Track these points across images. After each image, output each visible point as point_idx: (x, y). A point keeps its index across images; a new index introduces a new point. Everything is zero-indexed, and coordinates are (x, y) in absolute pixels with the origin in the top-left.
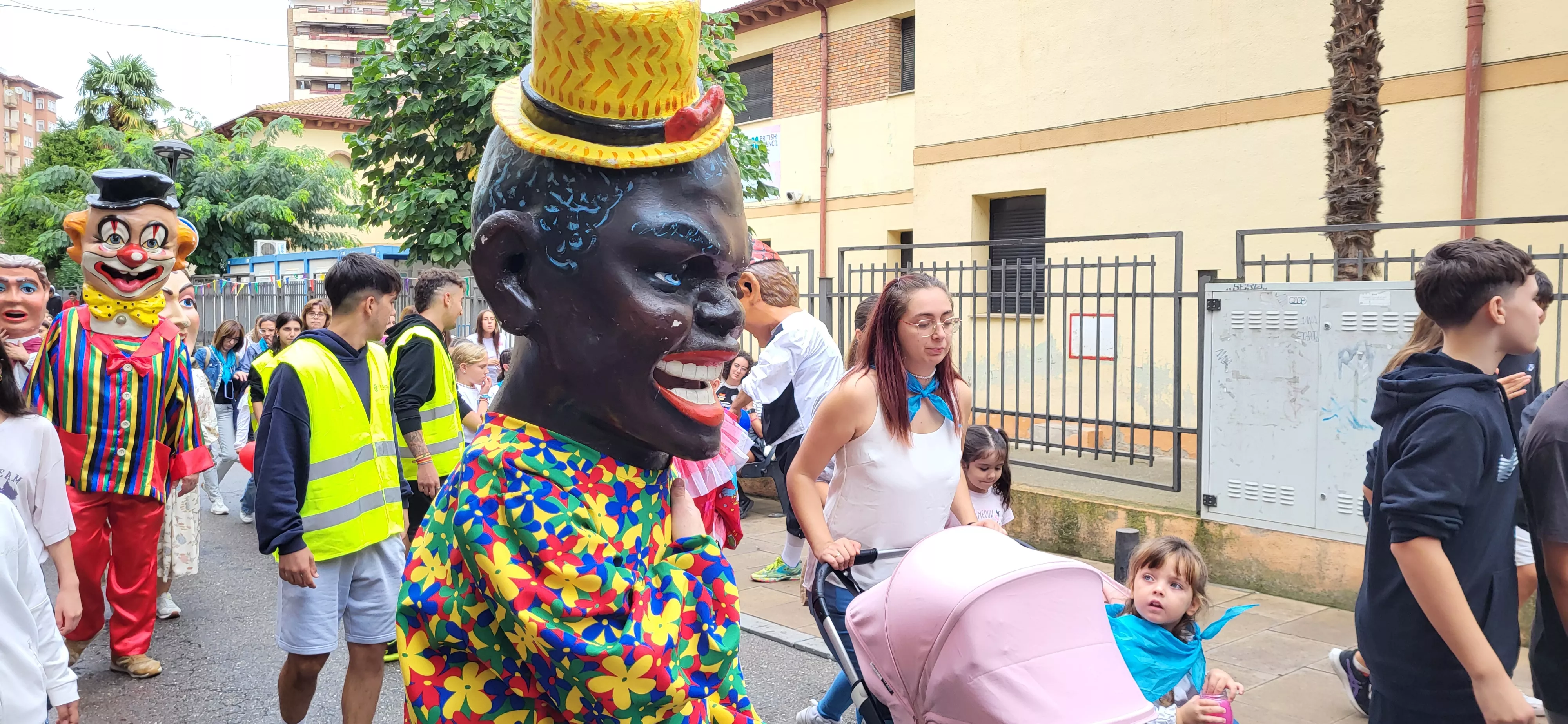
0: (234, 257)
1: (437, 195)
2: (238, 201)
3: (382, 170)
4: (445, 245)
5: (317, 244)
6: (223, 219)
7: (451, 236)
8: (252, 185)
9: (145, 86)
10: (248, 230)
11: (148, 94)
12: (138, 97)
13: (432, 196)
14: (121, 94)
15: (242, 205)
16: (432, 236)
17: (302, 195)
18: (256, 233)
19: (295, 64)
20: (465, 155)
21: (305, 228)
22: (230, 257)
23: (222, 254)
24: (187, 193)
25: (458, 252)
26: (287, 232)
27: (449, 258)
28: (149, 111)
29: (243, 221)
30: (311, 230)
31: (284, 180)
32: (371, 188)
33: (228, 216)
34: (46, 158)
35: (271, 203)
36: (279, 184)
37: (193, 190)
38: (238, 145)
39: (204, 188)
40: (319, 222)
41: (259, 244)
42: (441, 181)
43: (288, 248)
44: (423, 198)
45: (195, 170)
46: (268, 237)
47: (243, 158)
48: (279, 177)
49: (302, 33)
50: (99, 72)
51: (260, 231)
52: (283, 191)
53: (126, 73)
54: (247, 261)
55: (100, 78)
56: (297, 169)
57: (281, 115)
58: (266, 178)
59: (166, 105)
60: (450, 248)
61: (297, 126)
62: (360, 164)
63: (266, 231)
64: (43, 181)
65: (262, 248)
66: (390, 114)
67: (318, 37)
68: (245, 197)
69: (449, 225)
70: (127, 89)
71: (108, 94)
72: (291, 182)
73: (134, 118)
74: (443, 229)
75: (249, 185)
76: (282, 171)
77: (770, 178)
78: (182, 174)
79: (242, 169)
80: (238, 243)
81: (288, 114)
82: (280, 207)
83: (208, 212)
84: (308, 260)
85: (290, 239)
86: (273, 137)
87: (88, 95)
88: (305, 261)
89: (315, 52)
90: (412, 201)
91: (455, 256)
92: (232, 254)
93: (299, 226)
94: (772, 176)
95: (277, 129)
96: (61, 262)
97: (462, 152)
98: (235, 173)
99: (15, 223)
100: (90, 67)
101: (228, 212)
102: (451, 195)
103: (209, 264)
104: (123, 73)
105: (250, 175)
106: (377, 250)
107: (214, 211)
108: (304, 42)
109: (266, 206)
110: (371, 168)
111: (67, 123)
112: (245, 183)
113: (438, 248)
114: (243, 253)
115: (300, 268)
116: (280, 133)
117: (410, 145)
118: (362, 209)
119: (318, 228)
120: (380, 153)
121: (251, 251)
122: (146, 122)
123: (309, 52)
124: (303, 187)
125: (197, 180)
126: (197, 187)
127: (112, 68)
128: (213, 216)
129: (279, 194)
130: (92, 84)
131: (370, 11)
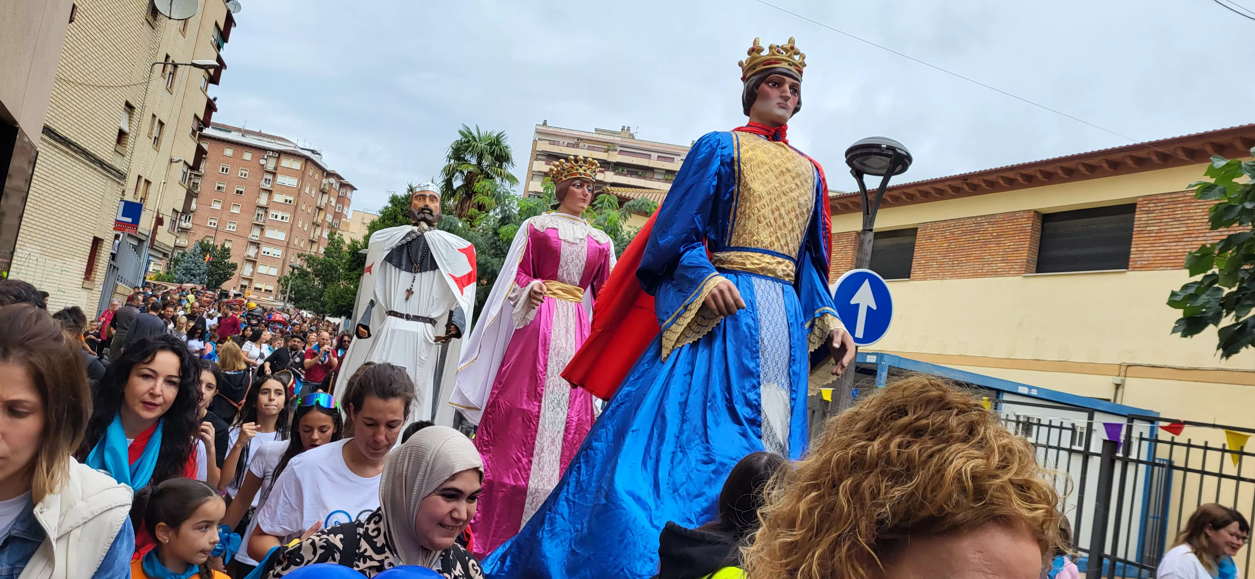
9: (501, 159)
11: (502, 168)
12: (492, 168)
19: (531, 182)
28: (498, 182)
34: (393, 216)
49: (541, 159)
50: (467, 143)
53: (491, 145)
55: (466, 148)
71: (470, 163)
86: (626, 217)
87: (451, 163)
99: (354, 269)
100: (460, 137)
104: (487, 144)
108: (541, 166)
127: (479, 139)
130: (458, 153)
131: (593, 149)
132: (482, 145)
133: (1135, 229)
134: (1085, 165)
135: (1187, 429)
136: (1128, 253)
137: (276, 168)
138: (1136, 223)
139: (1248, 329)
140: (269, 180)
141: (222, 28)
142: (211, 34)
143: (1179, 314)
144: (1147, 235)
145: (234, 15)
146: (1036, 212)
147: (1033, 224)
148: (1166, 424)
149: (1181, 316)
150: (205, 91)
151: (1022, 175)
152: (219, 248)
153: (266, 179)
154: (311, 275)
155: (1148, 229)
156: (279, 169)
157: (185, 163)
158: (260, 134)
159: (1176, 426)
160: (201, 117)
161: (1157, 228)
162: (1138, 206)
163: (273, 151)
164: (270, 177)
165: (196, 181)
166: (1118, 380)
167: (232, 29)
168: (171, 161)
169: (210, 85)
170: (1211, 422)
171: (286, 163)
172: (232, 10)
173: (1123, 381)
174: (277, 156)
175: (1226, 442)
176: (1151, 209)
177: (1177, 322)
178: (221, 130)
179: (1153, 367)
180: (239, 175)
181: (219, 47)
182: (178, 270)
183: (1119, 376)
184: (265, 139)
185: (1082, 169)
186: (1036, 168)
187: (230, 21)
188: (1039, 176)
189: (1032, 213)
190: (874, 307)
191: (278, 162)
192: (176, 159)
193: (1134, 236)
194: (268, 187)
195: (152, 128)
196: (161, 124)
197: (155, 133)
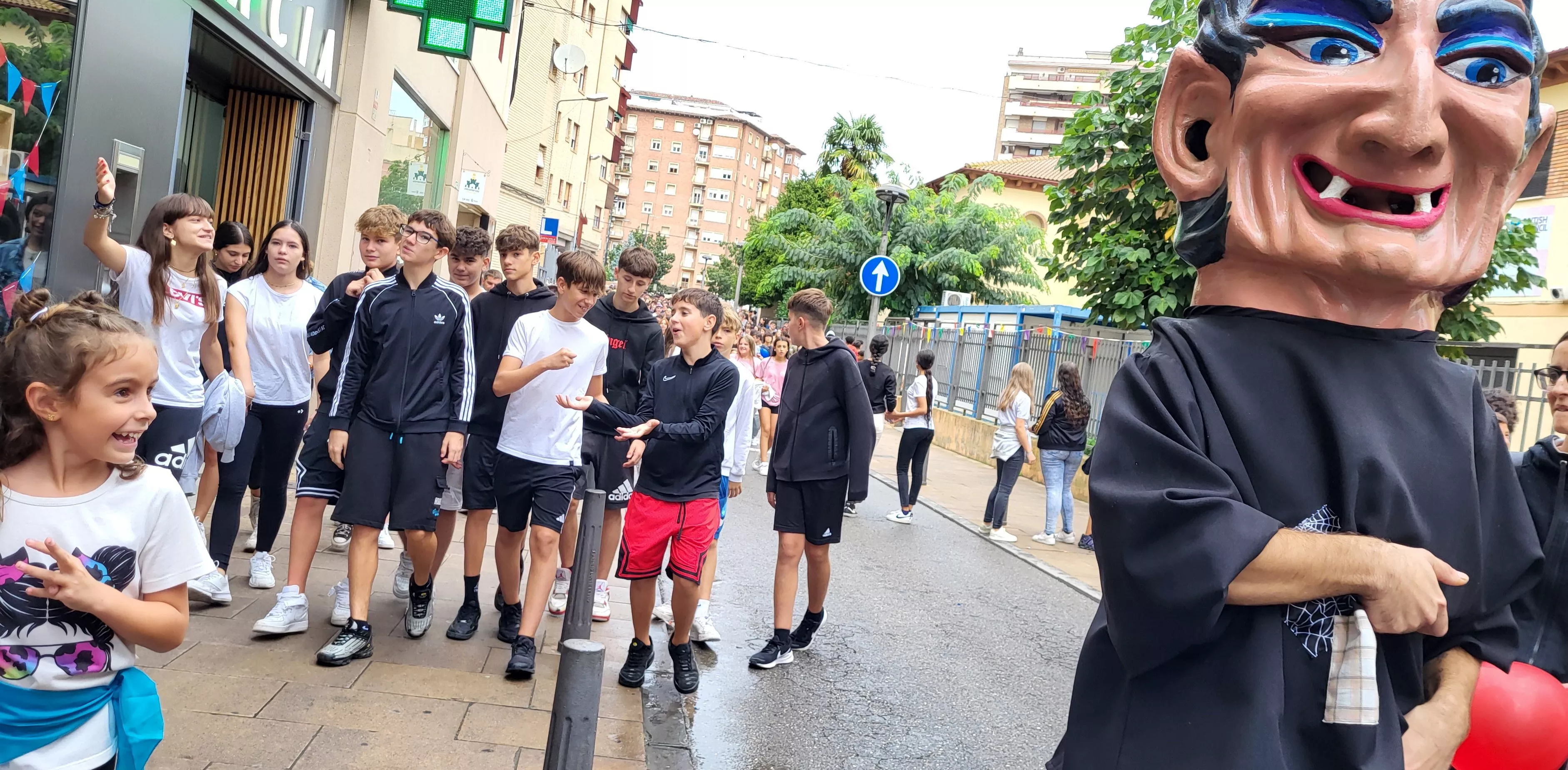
0: (924, 305)
1: (1129, 253)
2: (935, 252)
3: (1077, 225)
4: (1130, 306)
5: (999, 300)
6: (920, 268)
7: (1137, 297)
8: (950, 238)
9: (874, 142)
10: (939, 281)
11: (875, 150)
12: (866, 151)
13: (1124, 254)
14: (854, 149)
15: (937, 256)
16: (1117, 295)
17: (992, 251)
18: (946, 284)
19: (1004, 130)
20: (1165, 213)
21: (991, 284)
22: (920, 304)
23: (914, 301)
24: (894, 241)
25: (1142, 315)
26: (973, 286)
27: (1131, 320)
28: (874, 165)
29: (937, 271)
30: (995, 286)
31: (979, 235)
32: (1063, 243)
33: (925, 266)
34: (787, 203)
35: (964, 257)
36: (974, 239)
37: (899, 239)
38: (943, 199)
39: (908, 237)
40: (1003, 279)
41: (947, 294)
42: (1136, 239)
43: (972, 302)
44: (1114, 255)
45: (904, 220)
46: (956, 289)
47: (946, 212)
48: (975, 232)
49: (1015, 100)
50: (840, 128)
51: (949, 283)
52: (976, 246)
53: (861, 129)
54: (935, 310)
55: (840, 134)
56: (991, 226)
57: (986, 173)
58: (963, 233)
59: (889, 159)
60: (1134, 310)
61: (998, 183)
62: (1056, 217)
63: (955, 283)
64: (783, 221)
65: (949, 299)
66: (1094, 168)
67: (1028, 104)
68: (942, 249)
69: (1136, 286)
70: (860, 144)
71: (844, 148)
72: (985, 238)
73: (861, 170)
74: (1129, 290)
75: (947, 237)
76: (978, 226)
77: (1537, 265)
78: (893, 223)
79: (943, 223)
80: (928, 292)
81: (992, 172)
82: (972, 260)
83: (909, 260)
84: (990, 314)
85: (975, 293)
86: (975, 194)
87: (828, 149)
88: (987, 314)
89: (1024, 118)
90: (1103, 258)
91: (1138, 318)
92: (923, 302)
93: (985, 282)
94: (1539, 262)
95: (980, 186)
96: (784, 296)
97: (1163, 210)
98: (937, 225)
99: (755, 258)
100: (835, 123)
101: (925, 262)
102: (1143, 254)
103: (901, 309)
104: (859, 129)
105: (949, 229)
106: (1056, 310)
107: (914, 260)
108: (1016, 108)
109: (959, 259)
110: (1067, 223)
111: (808, 173)
112: (943, 236)
113: (1121, 309)
114: (932, 302)
115: (982, 319)
116: (982, 190)
117: (1109, 201)
118: (1051, 263)
119: (1002, 285)
120: (1078, 207)
121: (939, 301)
122: (870, 175)
123: (1018, 118)
124: (995, 243)
125: (904, 230)
126: (903, 236)
127: (851, 124)
128: (912, 265)
129: (973, 248)
130: (833, 140)
131: (1083, 80)
132: (854, 130)
137: (711, 139)
140: (705, 153)
141: (629, 12)
142: (619, 23)
150: (617, 81)
152: (654, 238)
153: (701, 153)
154: (734, 264)
156: (714, 138)
157: (603, 157)
158: (691, 99)
160: (616, 109)
163: (707, 118)
164: (705, 149)
165: (627, 162)
167: (640, 8)
168: (590, 158)
169: (622, 73)
171: (722, 130)
174: (711, 123)
178: (649, 98)
180: (672, 151)
181: (628, 32)
184: (697, 105)
190: (887, 275)
191: (712, 131)
192: (594, 156)
194: (703, 161)
195: (569, 132)
196: (577, 126)
197: (572, 137)
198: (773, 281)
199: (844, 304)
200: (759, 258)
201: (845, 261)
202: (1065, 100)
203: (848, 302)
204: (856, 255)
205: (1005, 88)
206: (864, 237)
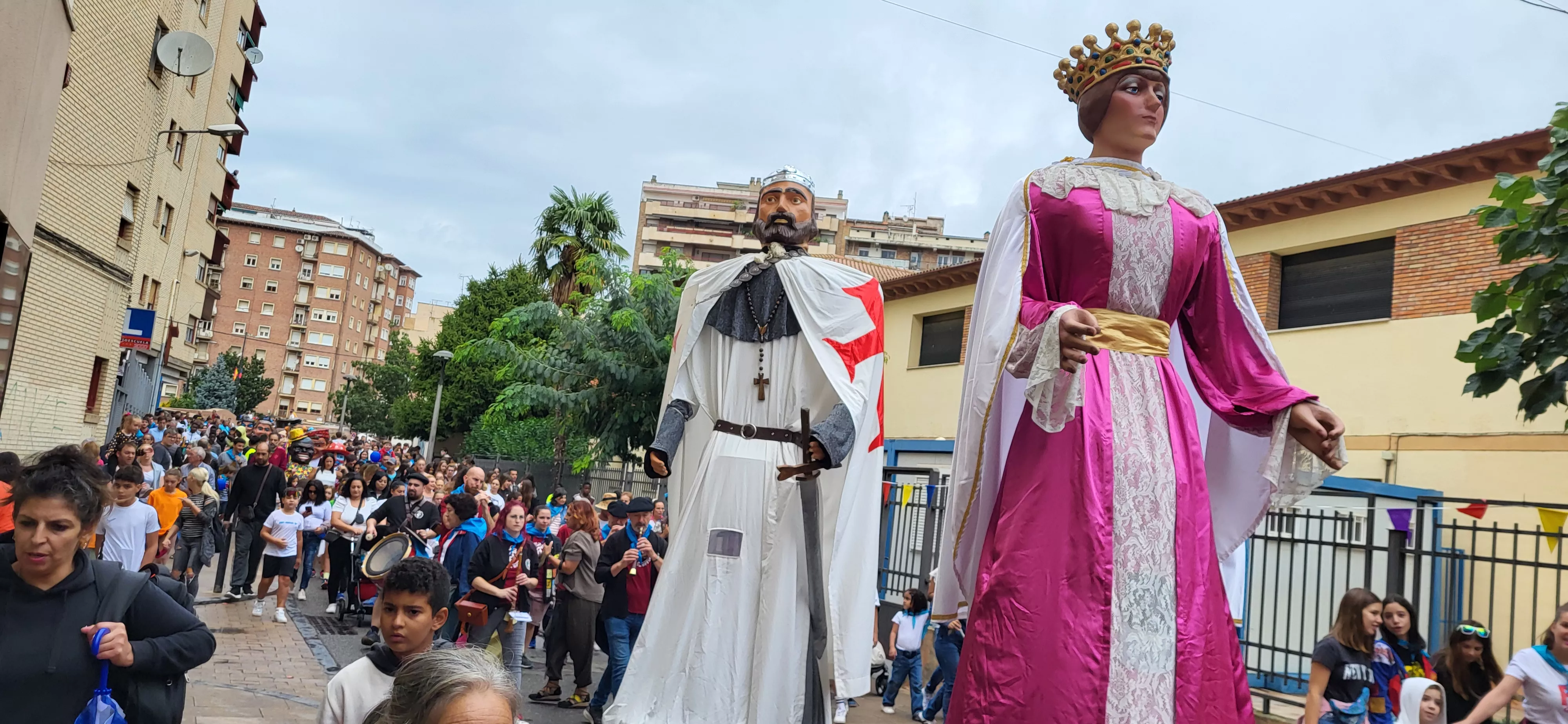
9: (606, 228)
11: (607, 238)
12: (595, 239)
28: (604, 257)
34: (472, 308)
49: (651, 225)
50: (563, 208)
53: (592, 210)
55: (560, 217)
59: (620, 252)
67: (665, 229)
71: (565, 235)
87: (543, 236)
89: (661, 243)
99: (427, 377)
100: (552, 203)
104: (586, 210)
108: (653, 233)
123: (655, 243)
127: (576, 204)
130: (551, 223)
131: (716, 208)
132: (580, 212)
133: (1396, 268)
134: (1328, 193)
135: (1490, 510)
136: (1390, 298)
137: (316, 256)
138: (1396, 260)
139: (1556, 382)
140: (309, 271)
141: (240, 83)
142: (227, 92)
143: (1470, 368)
144: (1411, 275)
145: (255, 67)
146: (1273, 254)
147: (1271, 269)
148: (1465, 505)
149: (1473, 371)
150: (222, 163)
151: (1254, 210)
152: (249, 361)
153: (305, 271)
154: (371, 388)
155: (1411, 266)
156: (320, 256)
157: (202, 255)
158: (293, 214)
159: (1476, 507)
160: (220, 197)
161: (1423, 265)
162: (1397, 240)
163: (312, 234)
164: (309, 267)
165: (216, 278)
166: (1389, 455)
167: (253, 83)
168: (184, 254)
169: (229, 156)
170: (1521, 500)
171: (328, 248)
172: (251, 60)
173: (1395, 456)
174: (317, 239)
175: (1540, 523)
176: (1414, 242)
177: (1469, 379)
178: (243, 211)
179: (1430, 435)
180: (270, 267)
181: (237, 108)
182: (199, 392)
183: (1389, 449)
184: (301, 220)
185: (1326, 198)
186: (1270, 201)
187: (249, 74)
188: (1274, 210)
189: (1269, 256)
191: (318, 248)
192: (190, 251)
193: (1395, 277)
194: (308, 279)
195: (158, 215)
196: (169, 208)
197: (162, 220)
198: (509, 405)
199: (607, 438)
200: (433, 377)
201: (613, 376)
202: (701, 227)
203: (613, 434)
204: (627, 368)
205: (642, 213)
206: (648, 341)
